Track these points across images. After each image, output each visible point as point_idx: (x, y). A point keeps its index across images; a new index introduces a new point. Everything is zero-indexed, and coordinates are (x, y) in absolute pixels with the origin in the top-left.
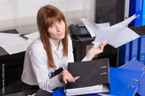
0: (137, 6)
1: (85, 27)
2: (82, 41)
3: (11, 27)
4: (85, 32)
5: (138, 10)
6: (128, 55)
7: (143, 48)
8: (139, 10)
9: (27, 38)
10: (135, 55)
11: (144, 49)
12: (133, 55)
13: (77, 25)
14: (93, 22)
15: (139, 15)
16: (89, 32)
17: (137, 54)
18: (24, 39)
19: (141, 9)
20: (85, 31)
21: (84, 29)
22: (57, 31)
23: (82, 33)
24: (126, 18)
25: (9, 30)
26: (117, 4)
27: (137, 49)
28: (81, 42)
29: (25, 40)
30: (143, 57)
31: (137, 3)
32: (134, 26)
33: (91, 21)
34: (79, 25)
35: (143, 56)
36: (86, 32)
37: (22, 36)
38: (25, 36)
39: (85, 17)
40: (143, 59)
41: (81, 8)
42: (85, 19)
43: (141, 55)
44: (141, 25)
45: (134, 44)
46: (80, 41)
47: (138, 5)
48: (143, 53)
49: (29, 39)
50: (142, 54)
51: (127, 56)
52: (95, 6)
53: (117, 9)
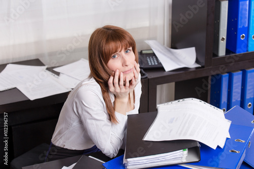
0: (241, 20)
1: (154, 55)
2: (149, 77)
3: (31, 54)
4: (154, 63)
5: (241, 27)
6: (226, 102)
7: (249, 90)
8: (244, 27)
9: (58, 74)
10: (237, 101)
11: (251, 91)
12: (233, 100)
13: (141, 51)
14: (167, 46)
15: (244, 35)
16: (160, 63)
17: (239, 99)
18: (54, 74)
19: (247, 25)
20: (154, 61)
21: (152, 58)
22: (123, 66)
23: (150, 64)
24: (222, 40)
25: (29, 59)
26: (208, 15)
27: (239, 91)
28: (149, 79)
29: (56, 76)
30: (250, 105)
31: (240, 15)
32: (235, 53)
33: (164, 44)
34: (144, 52)
35: (250, 103)
36: (156, 64)
37: (50, 69)
38: (55, 70)
39: (154, 39)
40: (249, 107)
41: (146, 23)
42: (154, 41)
43: (246, 101)
44: (247, 51)
45: (236, 83)
46: (147, 78)
47: (241, 18)
48: (250, 98)
49: (61, 74)
50: (248, 99)
51: (224, 102)
52: (170, 19)
53: (207, 24)
